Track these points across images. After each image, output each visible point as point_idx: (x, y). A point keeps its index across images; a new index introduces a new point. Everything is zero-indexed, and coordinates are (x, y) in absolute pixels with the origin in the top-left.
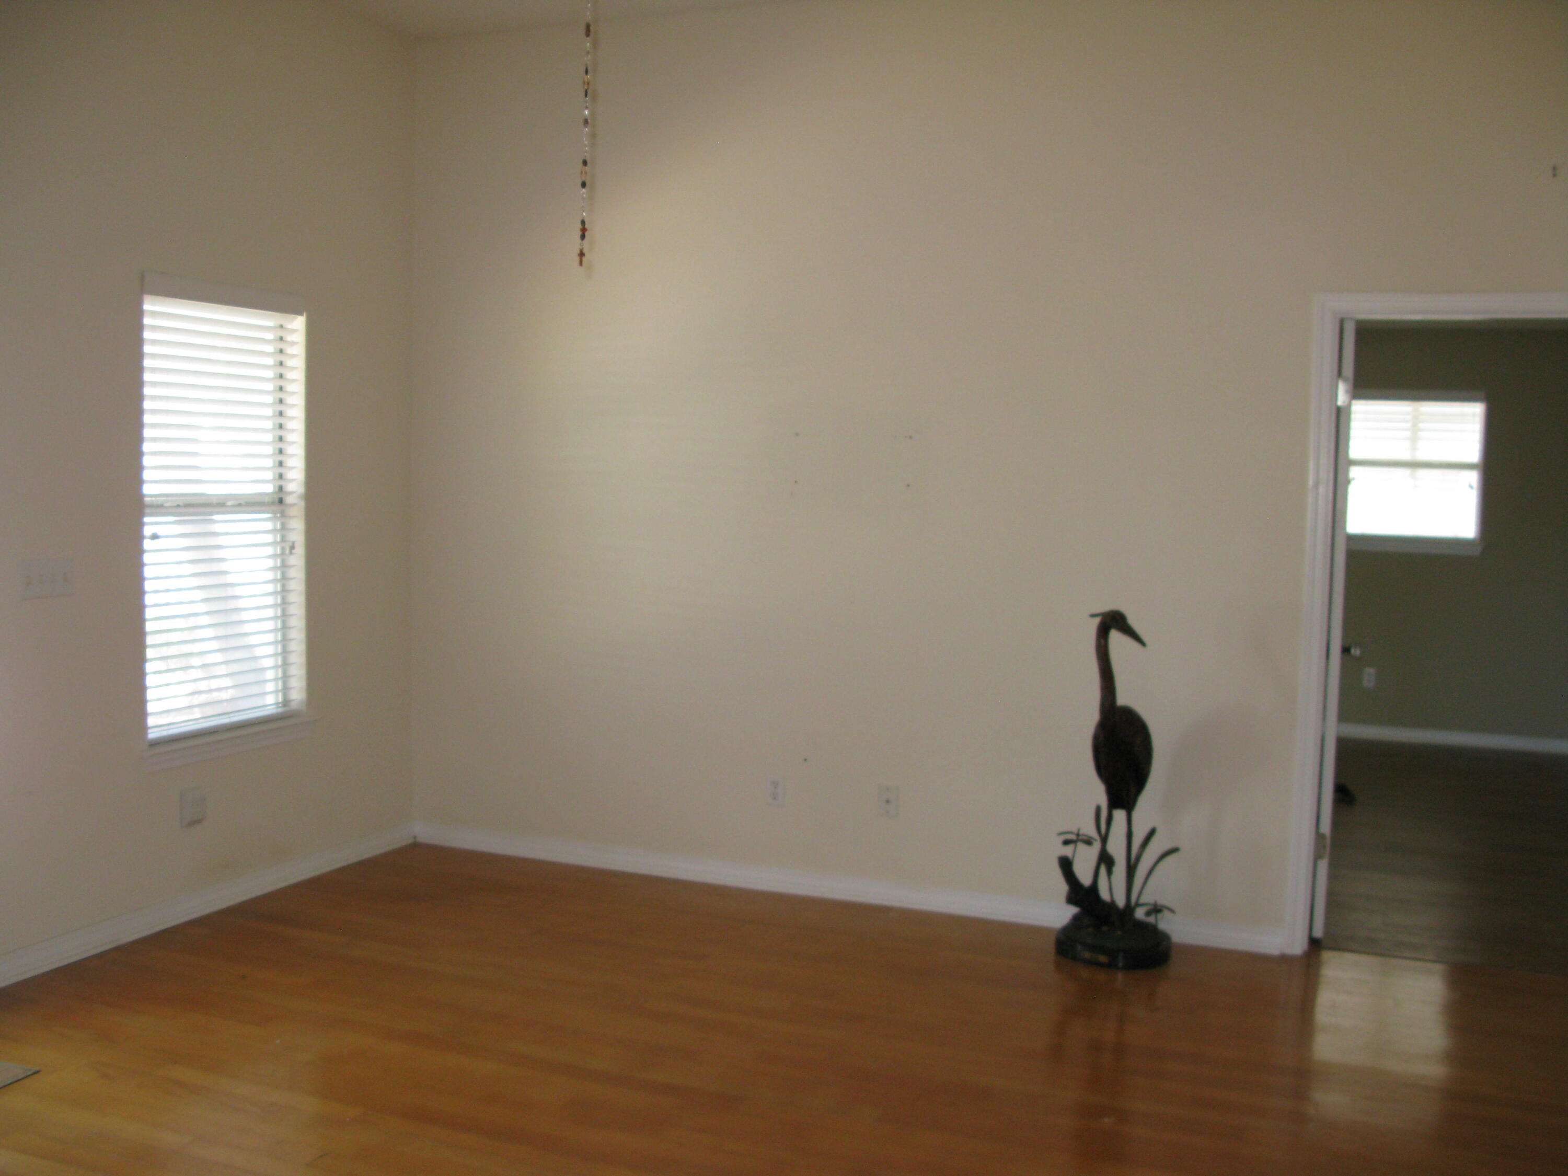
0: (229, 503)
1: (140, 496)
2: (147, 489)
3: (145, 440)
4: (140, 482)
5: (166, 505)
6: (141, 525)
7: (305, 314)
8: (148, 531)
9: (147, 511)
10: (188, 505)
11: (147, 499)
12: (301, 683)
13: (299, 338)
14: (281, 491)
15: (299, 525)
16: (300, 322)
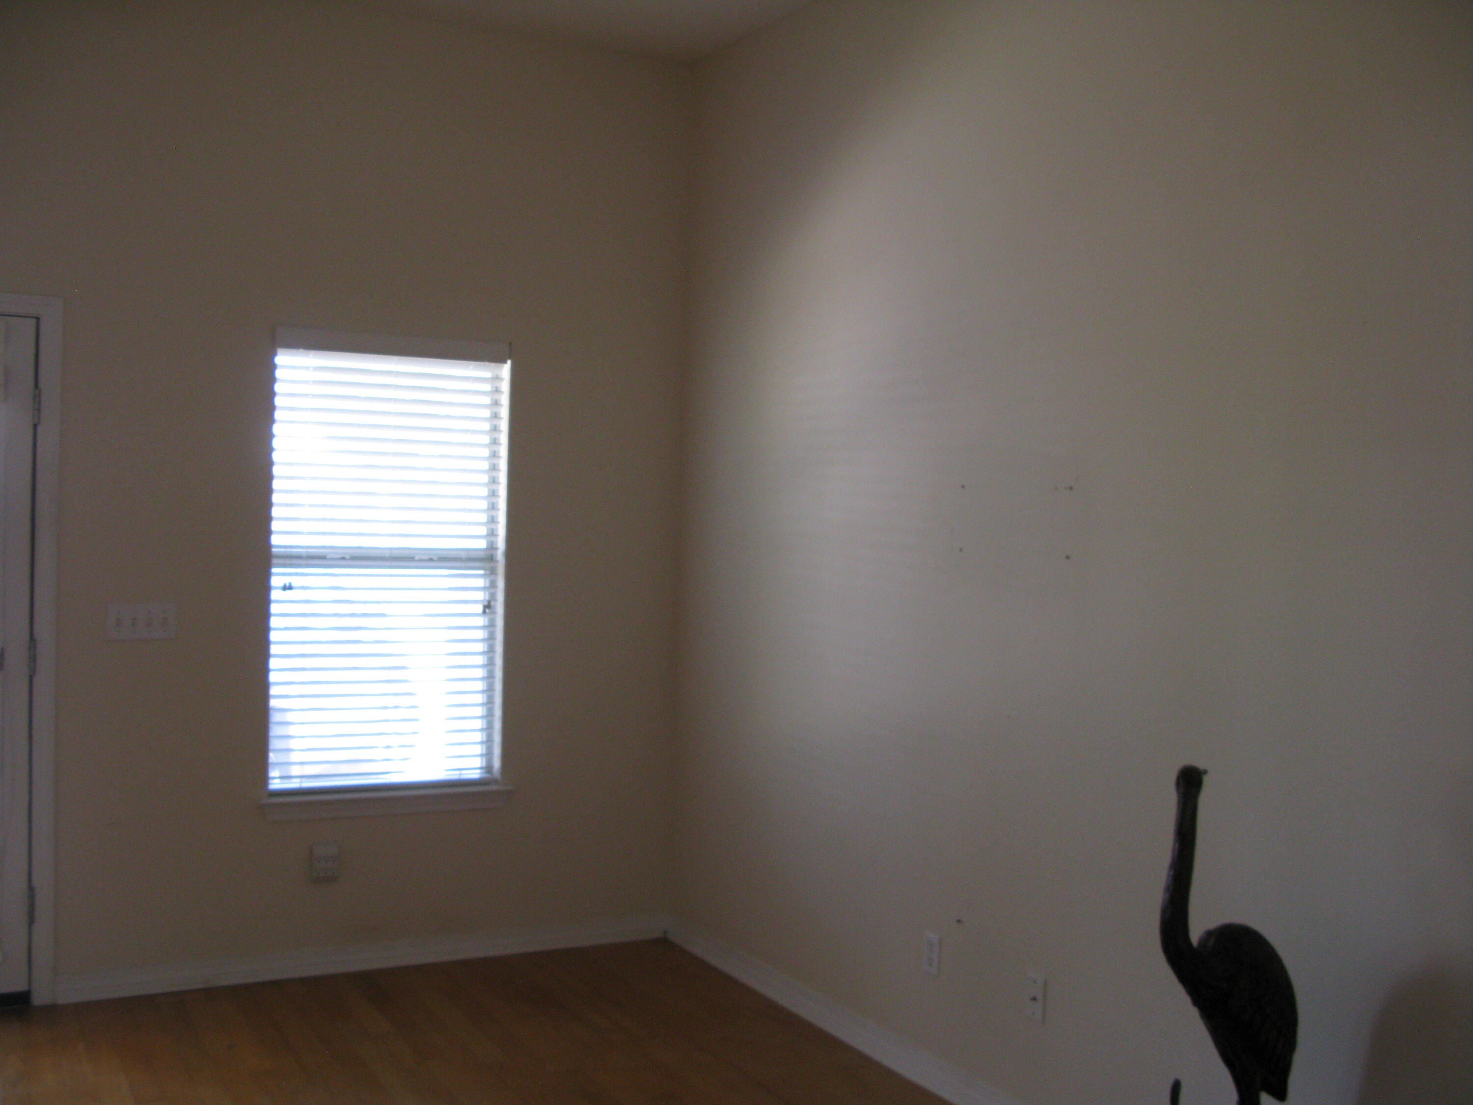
0: (417, 558)
1: (268, 546)
2: (275, 540)
3: (274, 492)
4: (268, 532)
5: (328, 557)
6: (267, 575)
7: (509, 362)
8: (276, 581)
9: (274, 561)
10: (354, 558)
11: (274, 550)
12: (497, 751)
13: (505, 386)
14: (492, 547)
15: (501, 584)
16: (506, 370)
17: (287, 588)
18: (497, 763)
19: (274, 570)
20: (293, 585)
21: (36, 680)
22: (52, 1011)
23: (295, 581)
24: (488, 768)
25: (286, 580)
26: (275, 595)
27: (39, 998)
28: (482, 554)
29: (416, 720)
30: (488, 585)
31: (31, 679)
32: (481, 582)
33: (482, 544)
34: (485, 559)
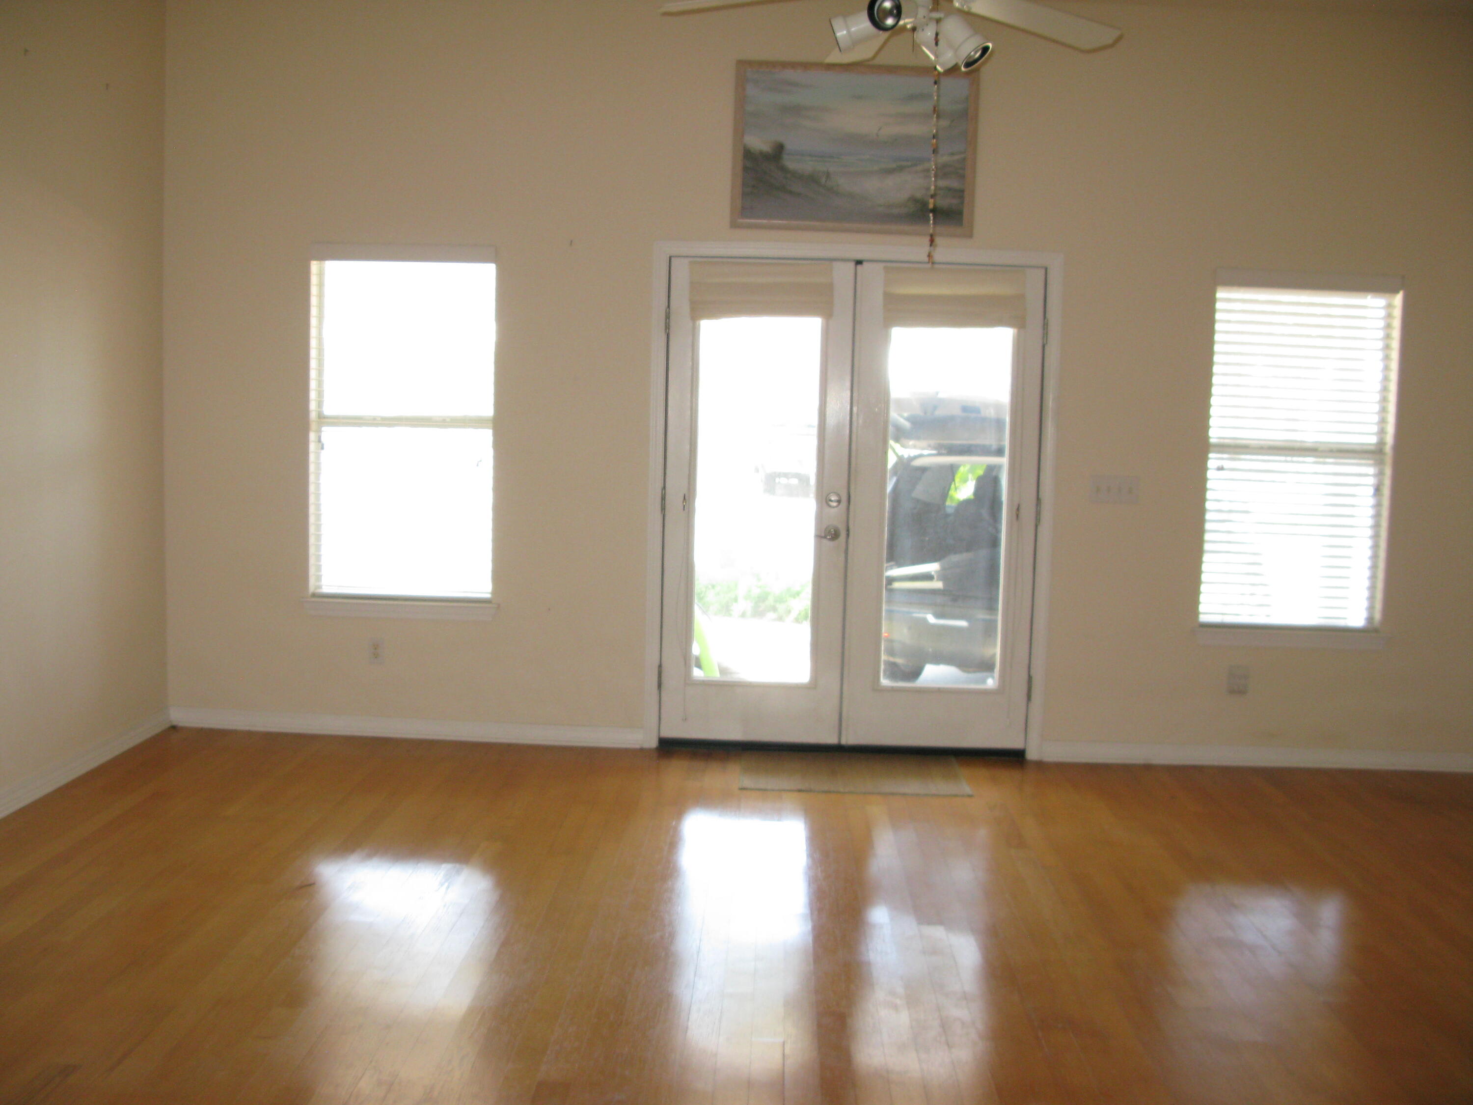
1: (1206, 438)
2: (1212, 433)
4: (1206, 427)
5: (1251, 446)
7: (1402, 293)
8: (1212, 464)
11: (1211, 440)
12: (1378, 606)
13: (1397, 313)
14: (1381, 443)
15: (1388, 471)
16: (1398, 299)
17: (1220, 469)
18: (1378, 616)
19: (1211, 455)
20: (1225, 467)
21: (1039, 529)
22: (1041, 766)
23: (1227, 464)
24: (1370, 619)
25: (1220, 463)
26: (1210, 474)
27: (1032, 755)
28: (1372, 448)
29: (1348, 568)
30: (1377, 472)
31: (1036, 526)
32: (1371, 470)
33: (1373, 440)
34: (1375, 453)
